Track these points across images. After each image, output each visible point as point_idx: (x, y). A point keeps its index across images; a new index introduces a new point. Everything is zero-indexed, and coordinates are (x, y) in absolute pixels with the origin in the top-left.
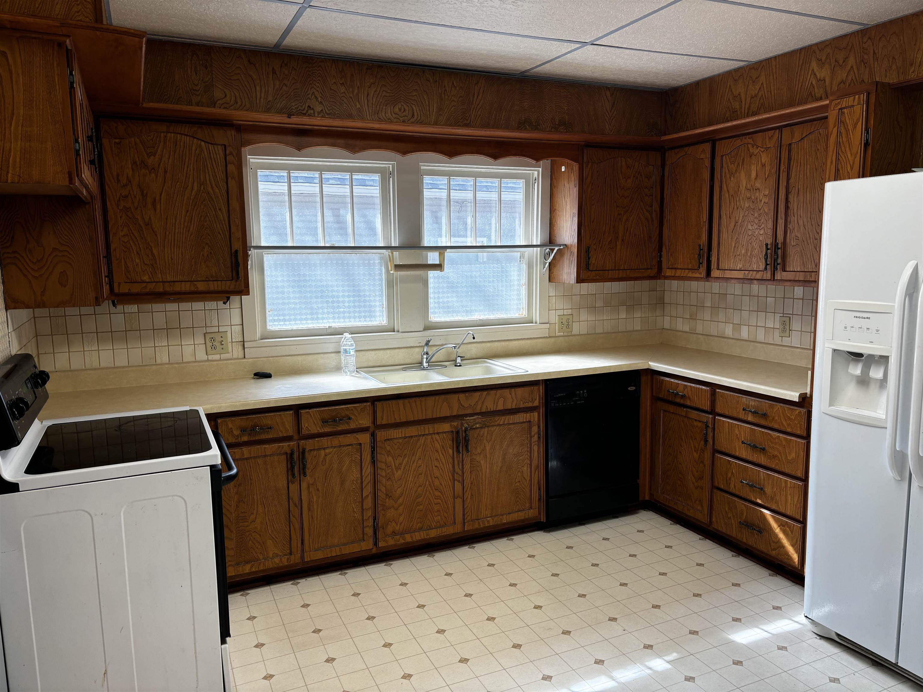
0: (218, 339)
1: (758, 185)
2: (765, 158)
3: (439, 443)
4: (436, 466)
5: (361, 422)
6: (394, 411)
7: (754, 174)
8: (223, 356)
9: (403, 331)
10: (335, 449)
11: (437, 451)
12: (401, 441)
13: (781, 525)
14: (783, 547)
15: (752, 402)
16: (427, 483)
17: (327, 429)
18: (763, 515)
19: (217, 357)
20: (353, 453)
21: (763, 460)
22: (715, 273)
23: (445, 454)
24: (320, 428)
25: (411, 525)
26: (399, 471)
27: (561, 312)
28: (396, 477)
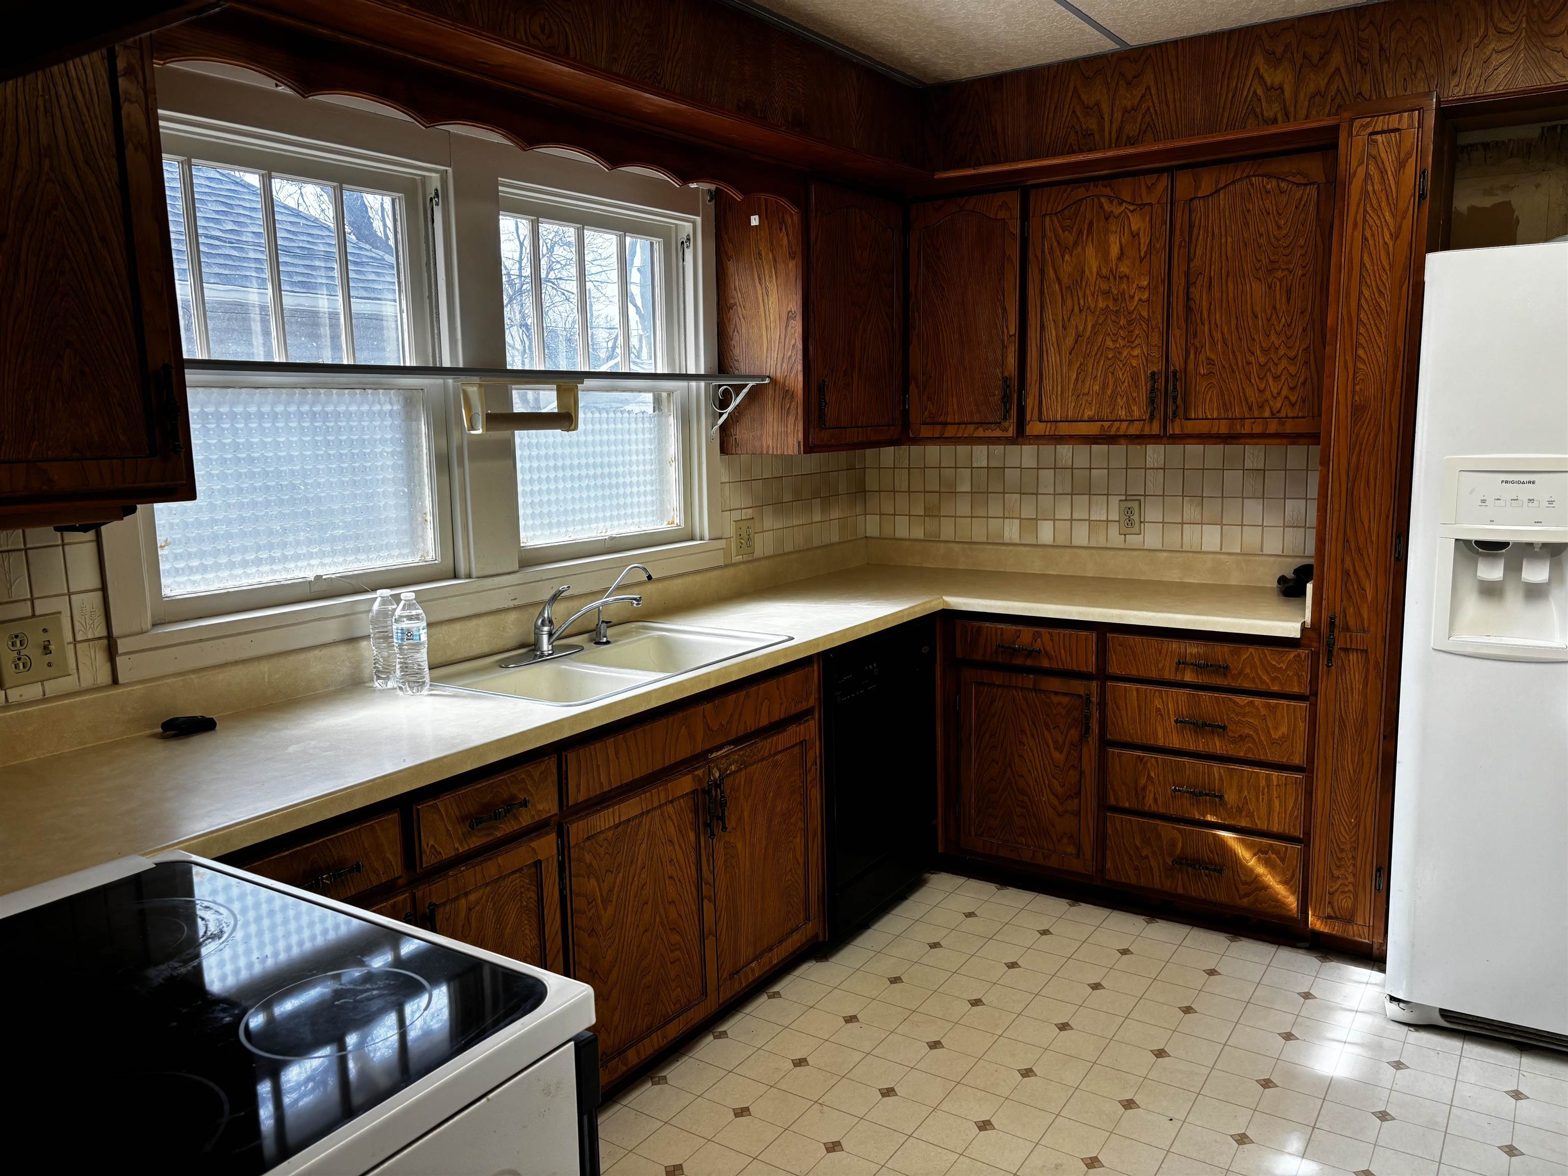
0: (36, 638)
1: (1124, 269)
2: (1137, 222)
3: (673, 823)
4: (671, 877)
5: (540, 807)
6: (598, 766)
7: (1115, 251)
8: (52, 687)
9: (480, 574)
10: (488, 888)
11: (671, 841)
12: (610, 834)
13: (1260, 852)
14: (1266, 888)
15: (1193, 649)
16: (658, 920)
17: (475, 842)
18: (1221, 842)
19: (33, 691)
20: (523, 890)
21: (1218, 746)
22: (1035, 428)
23: (683, 846)
24: (461, 844)
25: (633, 1026)
26: (609, 908)
27: (737, 515)
28: (603, 923)
